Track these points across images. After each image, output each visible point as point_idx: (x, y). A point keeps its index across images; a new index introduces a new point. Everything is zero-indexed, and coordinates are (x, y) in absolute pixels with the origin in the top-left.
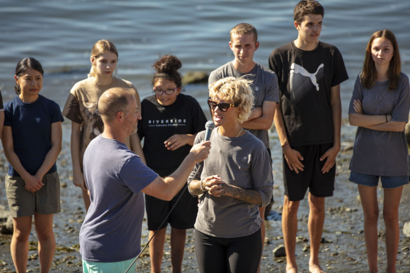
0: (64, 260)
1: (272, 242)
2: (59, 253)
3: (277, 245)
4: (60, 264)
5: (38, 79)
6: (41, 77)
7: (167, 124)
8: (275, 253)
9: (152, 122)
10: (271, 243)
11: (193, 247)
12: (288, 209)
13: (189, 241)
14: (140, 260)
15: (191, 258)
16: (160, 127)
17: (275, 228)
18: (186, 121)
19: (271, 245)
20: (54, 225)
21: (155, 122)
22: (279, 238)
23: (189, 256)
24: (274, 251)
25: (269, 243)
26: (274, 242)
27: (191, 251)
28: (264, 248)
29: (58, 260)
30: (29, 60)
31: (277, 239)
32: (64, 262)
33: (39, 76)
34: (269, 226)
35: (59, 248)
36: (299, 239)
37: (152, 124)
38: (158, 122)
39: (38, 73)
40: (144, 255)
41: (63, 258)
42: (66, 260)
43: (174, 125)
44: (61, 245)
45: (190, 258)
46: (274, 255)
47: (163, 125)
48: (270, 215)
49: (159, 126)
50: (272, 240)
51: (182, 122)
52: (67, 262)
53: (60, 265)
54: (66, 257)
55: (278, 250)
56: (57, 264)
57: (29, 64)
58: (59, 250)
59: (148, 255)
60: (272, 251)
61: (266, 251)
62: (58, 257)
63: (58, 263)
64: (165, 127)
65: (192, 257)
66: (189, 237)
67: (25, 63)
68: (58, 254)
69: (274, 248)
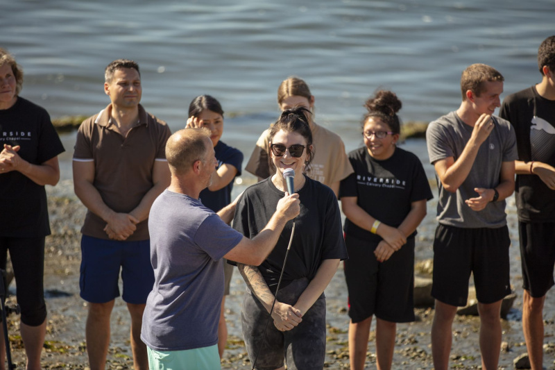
0: (241, 356)
1: (513, 349)
2: (234, 347)
3: (520, 353)
4: (235, 361)
5: (217, 122)
6: (221, 119)
7: (381, 183)
8: (516, 364)
9: (362, 178)
10: (512, 351)
11: (407, 349)
12: (529, 307)
13: (403, 341)
14: (338, 362)
15: (405, 364)
16: (372, 187)
17: (517, 331)
18: (406, 184)
19: (510, 353)
20: (228, 311)
21: (366, 179)
22: (522, 344)
23: (402, 360)
24: (516, 360)
25: (508, 349)
26: (515, 349)
27: (405, 354)
28: (501, 357)
29: (233, 356)
30: (204, 99)
31: (519, 346)
32: (241, 359)
33: (219, 118)
34: (508, 328)
35: (235, 340)
36: (549, 346)
37: (361, 180)
38: (369, 179)
39: (216, 115)
40: (343, 356)
41: (239, 353)
42: (244, 356)
43: (390, 186)
44: (237, 338)
45: (403, 363)
46: (514, 366)
47: (376, 185)
48: (511, 313)
49: (370, 184)
50: (512, 346)
51: (401, 185)
52: (245, 359)
53: (236, 363)
54: (244, 353)
55: (520, 361)
56: (231, 361)
57: (204, 105)
58: (234, 343)
59: (348, 357)
60: (512, 361)
61: (504, 360)
62: (233, 352)
63: (233, 359)
64: (378, 187)
65: (407, 362)
66: (403, 336)
67: (200, 104)
68: (233, 349)
69: (515, 357)
